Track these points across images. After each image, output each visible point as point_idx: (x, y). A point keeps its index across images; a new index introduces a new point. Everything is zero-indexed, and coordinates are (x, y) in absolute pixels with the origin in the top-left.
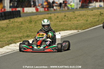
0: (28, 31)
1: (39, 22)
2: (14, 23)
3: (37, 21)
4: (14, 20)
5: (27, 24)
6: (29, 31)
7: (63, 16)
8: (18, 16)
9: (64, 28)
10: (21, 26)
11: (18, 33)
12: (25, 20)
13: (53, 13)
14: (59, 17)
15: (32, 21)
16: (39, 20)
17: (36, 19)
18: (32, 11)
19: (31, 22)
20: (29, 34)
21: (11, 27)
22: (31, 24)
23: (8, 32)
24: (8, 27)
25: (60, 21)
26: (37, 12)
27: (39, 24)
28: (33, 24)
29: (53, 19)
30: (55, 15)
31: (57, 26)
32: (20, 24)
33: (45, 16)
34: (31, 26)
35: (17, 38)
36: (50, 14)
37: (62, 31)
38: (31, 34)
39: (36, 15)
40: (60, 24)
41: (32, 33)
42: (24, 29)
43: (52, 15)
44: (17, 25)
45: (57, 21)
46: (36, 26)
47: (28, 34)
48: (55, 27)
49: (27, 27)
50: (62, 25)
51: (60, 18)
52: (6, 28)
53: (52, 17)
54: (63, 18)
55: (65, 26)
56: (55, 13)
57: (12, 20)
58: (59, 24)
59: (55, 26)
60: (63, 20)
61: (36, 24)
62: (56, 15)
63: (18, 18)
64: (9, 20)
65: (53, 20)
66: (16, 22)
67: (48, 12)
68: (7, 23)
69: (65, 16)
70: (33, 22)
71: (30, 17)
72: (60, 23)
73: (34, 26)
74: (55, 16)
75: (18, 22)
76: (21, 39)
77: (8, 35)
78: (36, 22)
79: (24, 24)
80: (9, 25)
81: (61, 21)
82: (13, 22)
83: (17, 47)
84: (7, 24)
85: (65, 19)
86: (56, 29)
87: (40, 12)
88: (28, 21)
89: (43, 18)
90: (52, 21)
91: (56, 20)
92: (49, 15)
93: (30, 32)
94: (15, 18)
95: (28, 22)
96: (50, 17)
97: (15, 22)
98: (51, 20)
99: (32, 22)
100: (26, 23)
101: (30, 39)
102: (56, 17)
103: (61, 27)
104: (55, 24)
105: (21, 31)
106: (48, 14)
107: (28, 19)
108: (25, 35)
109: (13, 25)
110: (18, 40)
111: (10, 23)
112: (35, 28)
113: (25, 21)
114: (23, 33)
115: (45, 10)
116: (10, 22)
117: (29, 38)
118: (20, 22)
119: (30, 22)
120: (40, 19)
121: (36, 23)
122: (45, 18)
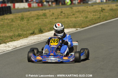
0: (19, 30)
1: (31, 20)
2: (3, 21)
3: (30, 18)
4: (4, 17)
5: (19, 21)
6: (21, 29)
7: (60, 13)
8: (8, 13)
10: (11, 23)
11: (8, 32)
12: (17, 16)
13: (48, 9)
14: (55, 14)
15: (24, 18)
16: (32, 17)
17: (29, 16)
18: (24, 7)
19: (22, 19)
20: (21, 32)
22: (23, 21)
26: (30, 8)
27: (32, 22)
29: (47, 16)
30: (50, 11)
32: (11, 21)
33: (38, 12)
34: (22, 24)
35: (7, 37)
36: (45, 10)
38: (23, 33)
39: (29, 11)
40: (57, 21)
41: (24, 31)
42: (14, 27)
43: (47, 11)
44: (7, 23)
45: (53, 19)
46: (29, 24)
47: (19, 33)
48: (50, 25)
49: (19, 25)
51: (56, 15)
53: (47, 14)
54: (59, 15)
56: (50, 9)
57: (1, 17)
59: (51, 24)
60: (59, 17)
61: (28, 22)
62: (51, 11)
63: (8, 15)
65: (48, 17)
67: (42, 8)
69: (62, 12)
70: (26, 20)
71: (22, 14)
72: (56, 20)
73: (26, 24)
75: (9, 19)
76: (12, 38)
78: (28, 19)
79: (15, 22)
81: (57, 18)
82: (2, 19)
83: (7, 47)
85: (61, 15)
86: (52, 27)
89: (36, 14)
90: (47, 18)
91: (51, 17)
92: (44, 11)
94: (5, 14)
95: (19, 19)
96: (45, 13)
97: (4, 19)
98: (46, 17)
99: (24, 20)
100: (17, 20)
101: (22, 38)
102: (51, 13)
104: (51, 22)
105: (11, 29)
106: (42, 10)
107: (19, 16)
108: (17, 33)
109: (2, 23)
110: (9, 40)
112: (27, 26)
113: (16, 18)
114: (14, 31)
115: (38, 5)
117: (20, 37)
118: (10, 19)
119: (21, 19)
120: (33, 15)
121: (28, 20)
122: (39, 14)
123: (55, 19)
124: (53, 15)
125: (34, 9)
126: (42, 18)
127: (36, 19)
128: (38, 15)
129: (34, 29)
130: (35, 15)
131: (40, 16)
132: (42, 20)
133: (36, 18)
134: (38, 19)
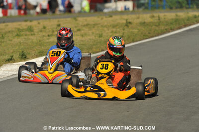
1: (8, 36)
3: (5, 34)
7: (55, 26)
14: (47, 28)
16: (9, 32)
27: (9, 40)
29: (35, 31)
30: (39, 23)
31: (43, 45)
33: (20, 25)
36: (31, 21)
40: (50, 40)
43: (34, 23)
45: (44, 36)
46: (3, 44)
48: (39, 47)
51: (49, 29)
53: (35, 28)
54: (54, 30)
58: (47, 41)
59: (40, 45)
60: (54, 34)
62: (41, 23)
65: (36, 34)
67: (25, 17)
72: (48, 39)
74: (39, 25)
78: (2, 35)
81: (52, 35)
86: (41, 50)
89: (16, 28)
90: (34, 34)
91: (41, 34)
92: (28, 23)
96: (31, 27)
98: (32, 33)
102: (41, 27)
104: (40, 41)
106: (26, 21)
115: (19, 13)
120: (10, 29)
121: (3, 37)
122: (21, 28)
123: (48, 37)
124: (43, 30)
126: (26, 35)
127: (16, 36)
128: (19, 29)
129: (13, 53)
130: (14, 30)
131: (22, 30)
132: (25, 38)
133: (16, 34)
134: (18, 35)
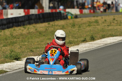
0: (70, 37)
1: (83, 26)
2: (54, 27)
3: (81, 25)
4: (54, 23)
5: (70, 28)
6: (72, 36)
7: (112, 20)
8: (58, 19)
9: (113, 33)
12: (68, 23)
13: (100, 16)
14: (107, 21)
16: (84, 23)
17: (80, 23)
19: (74, 25)
20: (72, 40)
21: (51, 31)
22: (74, 28)
23: (47, 38)
24: (47, 31)
25: (108, 26)
26: (81, 15)
27: (84, 29)
28: (76, 28)
29: (100, 23)
30: (102, 18)
31: (105, 31)
33: (90, 19)
34: (73, 31)
36: (97, 17)
37: (111, 37)
38: (74, 40)
39: (80, 18)
40: (109, 28)
41: (76, 38)
43: (99, 18)
45: (105, 26)
46: (80, 31)
47: (70, 40)
48: (102, 32)
49: (70, 32)
50: (111, 30)
51: (108, 21)
52: (45, 32)
53: (99, 21)
54: (112, 22)
55: (114, 31)
56: (102, 16)
57: (51, 23)
58: (107, 29)
59: (103, 31)
60: (111, 24)
61: (80, 29)
62: (104, 18)
63: (59, 21)
64: (48, 23)
65: (100, 24)
66: (57, 25)
67: (94, 14)
68: (46, 26)
69: (114, 19)
70: (77, 26)
71: (73, 20)
72: (108, 28)
73: (77, 31)
74: (102, 19)
75: (59, 26)
77: (48, 41)
78: (79, 25)
79: (66, 29)
80: (49, 29)
81: (110, 25)
82: (52, 25)
84: (46, 28)
85: (113, 23)
86: (104, 34)
87: (85, 14)
88: (70, 24)
89: (88, 21)
90: (99, 25)
91: (103, 24)
92: (96, 18)
93: (73, 38)
94: (56, 20)
95: (71, 26)
96: (97, 20)
97: (55, 25)
98: (98, 24)
100: (68, 27)
101: (73, 46)
103: (110, 33)
104: (103, 29)
106: (94, 17)
107: (70, 22)
109: (52, 29)
111: (49, 27)
112: (79, 33)
113: (67, 25)
116: (49, 25)
117: (71, 44)
118: (61, 25)
119: (72, 26)
120: (84, 22)
121: (80, 27)
122: (91, 21)
123: (107, 27)
124: (105, 22)
125: (86, 16)
126: (94, 25)
129: (86, 36)
132: (93, 27)
134: (89, 26)
